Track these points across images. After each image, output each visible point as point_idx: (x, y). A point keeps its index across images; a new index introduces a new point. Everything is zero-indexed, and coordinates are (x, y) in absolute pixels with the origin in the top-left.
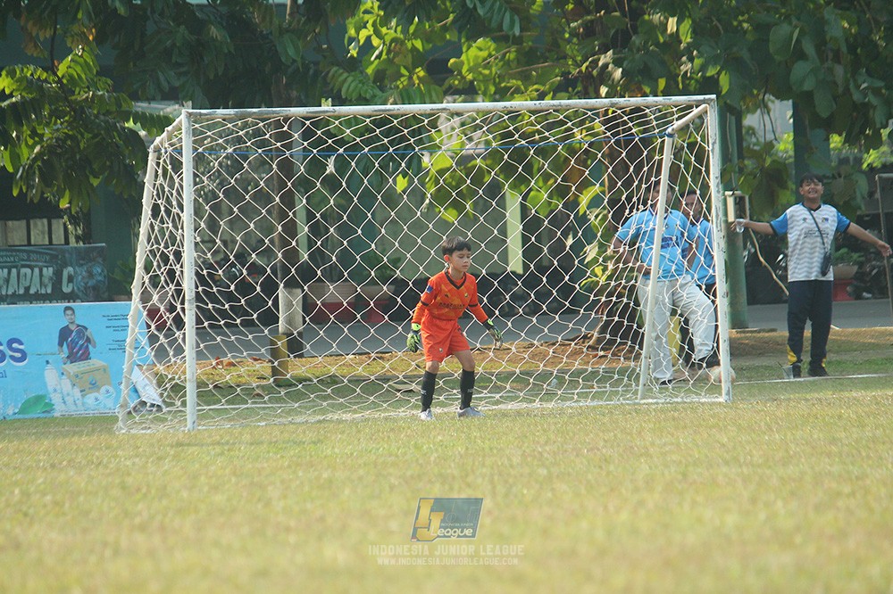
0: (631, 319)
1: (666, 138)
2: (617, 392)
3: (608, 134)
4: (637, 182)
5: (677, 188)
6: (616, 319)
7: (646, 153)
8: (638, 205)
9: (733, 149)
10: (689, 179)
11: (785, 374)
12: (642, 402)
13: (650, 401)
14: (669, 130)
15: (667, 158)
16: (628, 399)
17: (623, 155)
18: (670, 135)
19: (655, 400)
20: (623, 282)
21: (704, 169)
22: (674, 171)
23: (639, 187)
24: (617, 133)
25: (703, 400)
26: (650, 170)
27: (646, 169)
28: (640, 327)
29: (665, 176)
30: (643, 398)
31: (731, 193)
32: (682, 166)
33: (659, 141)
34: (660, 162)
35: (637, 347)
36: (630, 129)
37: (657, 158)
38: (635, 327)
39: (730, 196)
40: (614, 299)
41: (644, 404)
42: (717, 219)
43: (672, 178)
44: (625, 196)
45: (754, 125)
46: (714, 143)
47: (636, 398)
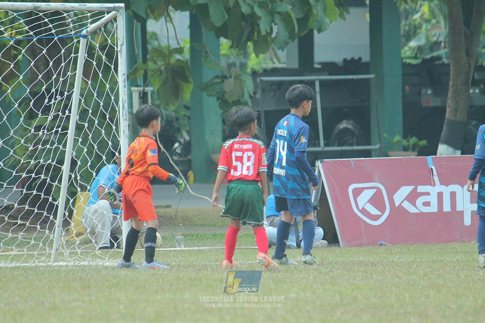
0: (48, 193)
1: (81, 38)
2: (33, 256)
3: (31, 33)
4: (55, 76)
5: (90, 82)
6: (35, 192)
7: (63, 51)
8: (56, 95)
9: (139, 51)
10: (100, 75)
11: (177, 244)
12: (55, 264)
13: (61, 263)
14: (84, 32)
15: (82, 56)
16: (42, 262)
17: (44, 52)
18: (85, 37)
19: (65, 263)
20: (42, 161)
21: (113, 67)
22: (87, 65)
23: (57, 80)
24: (40, 33)
25: (107, 264)
26: (67, 66)
27: (63, 64)
28: (54, 200)
29: (80, 71)
30: (55, 261)
31: (136, 88)
32: (94, 63)
33: (75, 40)
34: (76, 59)
35: (51, 217)
36: (50, 29)
37: (73, 55)
38: (50, 199)
39: (135, 91)
40: (33, 175)
41: (56, 266)
42: (123, 110)
43: (86, 73)
44: (44, 87)
45: (158, 31)
46: (122, 45)
47: (49, 261)
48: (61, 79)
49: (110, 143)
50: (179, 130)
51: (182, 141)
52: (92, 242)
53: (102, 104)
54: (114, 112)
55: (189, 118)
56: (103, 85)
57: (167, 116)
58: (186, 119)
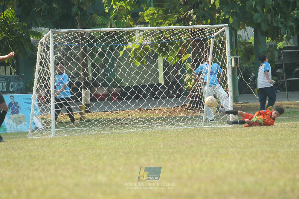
1: (211, 39)
3: (192, 37)
4: (202, 55)
7: (204, 45)
9: (234, 42)
10: (219, 52)
13: (207, 127)
14: (213, 36)
15: (212, 45)
16: (199, 126)
17: (197, 45)
18: (213, 38)
19: (208, 127)
21: (224, 49)
22: (214, 49)
24: (195, 37)
25: (224, 126)
26: (206, 50)
29: (211, 51)
30: (204, 126)
31: (233, 57)
32: (217, 48)
34: (210, 47)
36: (199, 36)
37: (208, 46)
39: (233, 58)
41: (204, 128)
42: (229, 66)
43: (214, 53)
45: (241, 34)
46: (227, 40)
49: (225, 78)
50: (251, 73)
51: (252, 77)
53: (220, 63)
54: (225, 66)
55: (255, 68)
56: (220, 56)
57: (246, 67)
58: (253, 68)
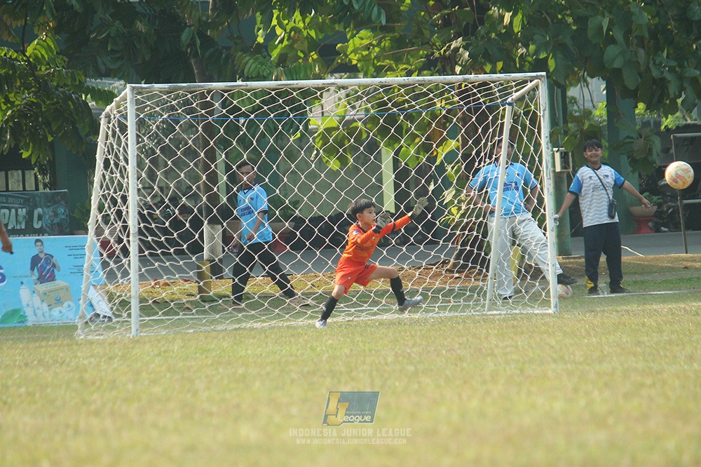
0: (480, 248)
1: (507, 106)
2: (469, 306)
3: (462, 103)
4: (484, 141)
5: (515, 146)
6: (468, 248)
7: (491, 118)
8: (485, 158)
9: (560, 114)
10: (525, 138)
12: (489, 313)
13: (495, 312)
14: (509, 100)
15: (508, 122)
16: (477, 311)
17: (473, 119)
18: (510, 104)
19: (499, 312)
20: (474, 219)
21: (536, 130)
22: (513, 130)
23: (486, 144)
24: (469, 102)
25: (536, 312)
26: (494, 131)
27: (491, 130)
28: (486, 254)
29: (506, 136)
30: (489, 310)
31: (558, 149)
32: (520, 128)
33: (502, 108)
34: (502, 125)
35: (484, 270)
36: (479, 99)
37: (499, 121)
38: (483, 254)
39: (557, 151)
40: (466, 232)
41: (490, 315)
42: (547, 170)
43: (511, 138)
44: (474, 152)
45: (575, 96)
46: (544, 111)
47: (484, 310)
48: (489, 144)
52: (521, 292)
54: (538, 172)
56: (527, 148)
